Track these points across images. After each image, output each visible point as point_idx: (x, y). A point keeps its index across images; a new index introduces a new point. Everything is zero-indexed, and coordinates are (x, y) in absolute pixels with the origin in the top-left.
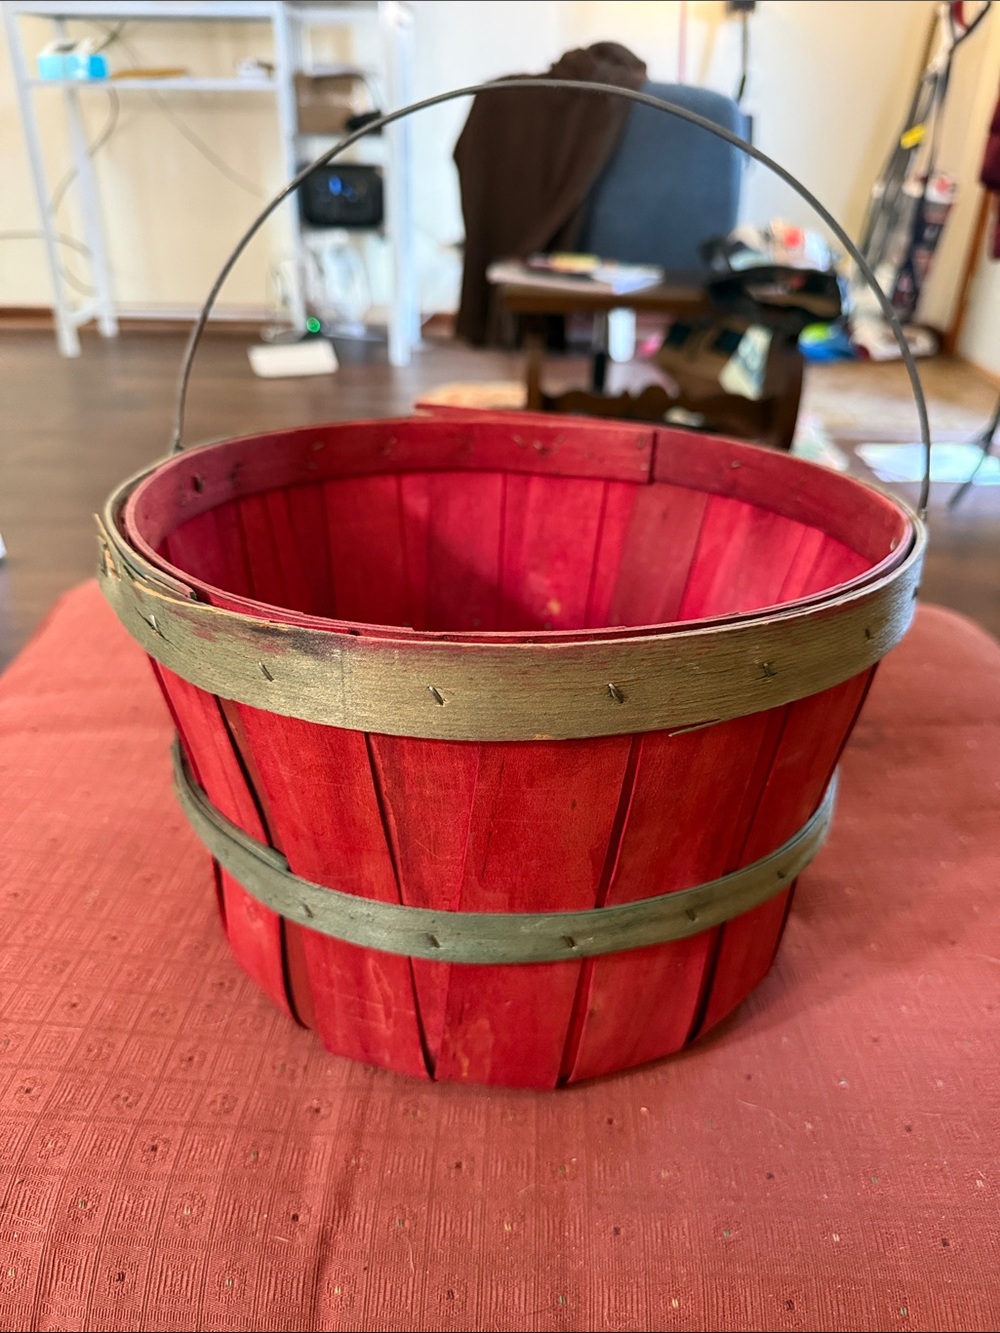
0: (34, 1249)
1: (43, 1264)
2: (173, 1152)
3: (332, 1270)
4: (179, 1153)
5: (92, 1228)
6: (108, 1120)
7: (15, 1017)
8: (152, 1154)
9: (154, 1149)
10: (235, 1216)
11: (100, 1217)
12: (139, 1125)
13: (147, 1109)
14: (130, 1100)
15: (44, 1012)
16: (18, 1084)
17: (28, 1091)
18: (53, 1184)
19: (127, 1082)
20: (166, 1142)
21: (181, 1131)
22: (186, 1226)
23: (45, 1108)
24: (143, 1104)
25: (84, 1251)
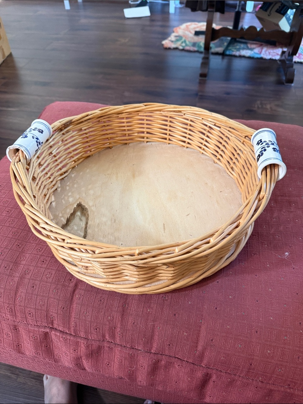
0: (16, 279)
1: (18, 282)
2: (47, 263)
3: (77, 292)
4: (48, 263)
5: (28, 276)
6: (35, 254)
7: (17, 227)
8: (43, 263)
9: (43, 262)
10: (58, 278)
11: (30, 274)
12: (41, 256)
13: (43, 252)
14: (40, 250)
15: (24, 227)
16: (16, 243)
17: (18, 246)
18: (22, 267)
19: (40, 246)
20: (46, 260)
21: (50, 258)
22: (47, 279)
23: (22, 250)
24: (42, 251)
25: (26, 281)
